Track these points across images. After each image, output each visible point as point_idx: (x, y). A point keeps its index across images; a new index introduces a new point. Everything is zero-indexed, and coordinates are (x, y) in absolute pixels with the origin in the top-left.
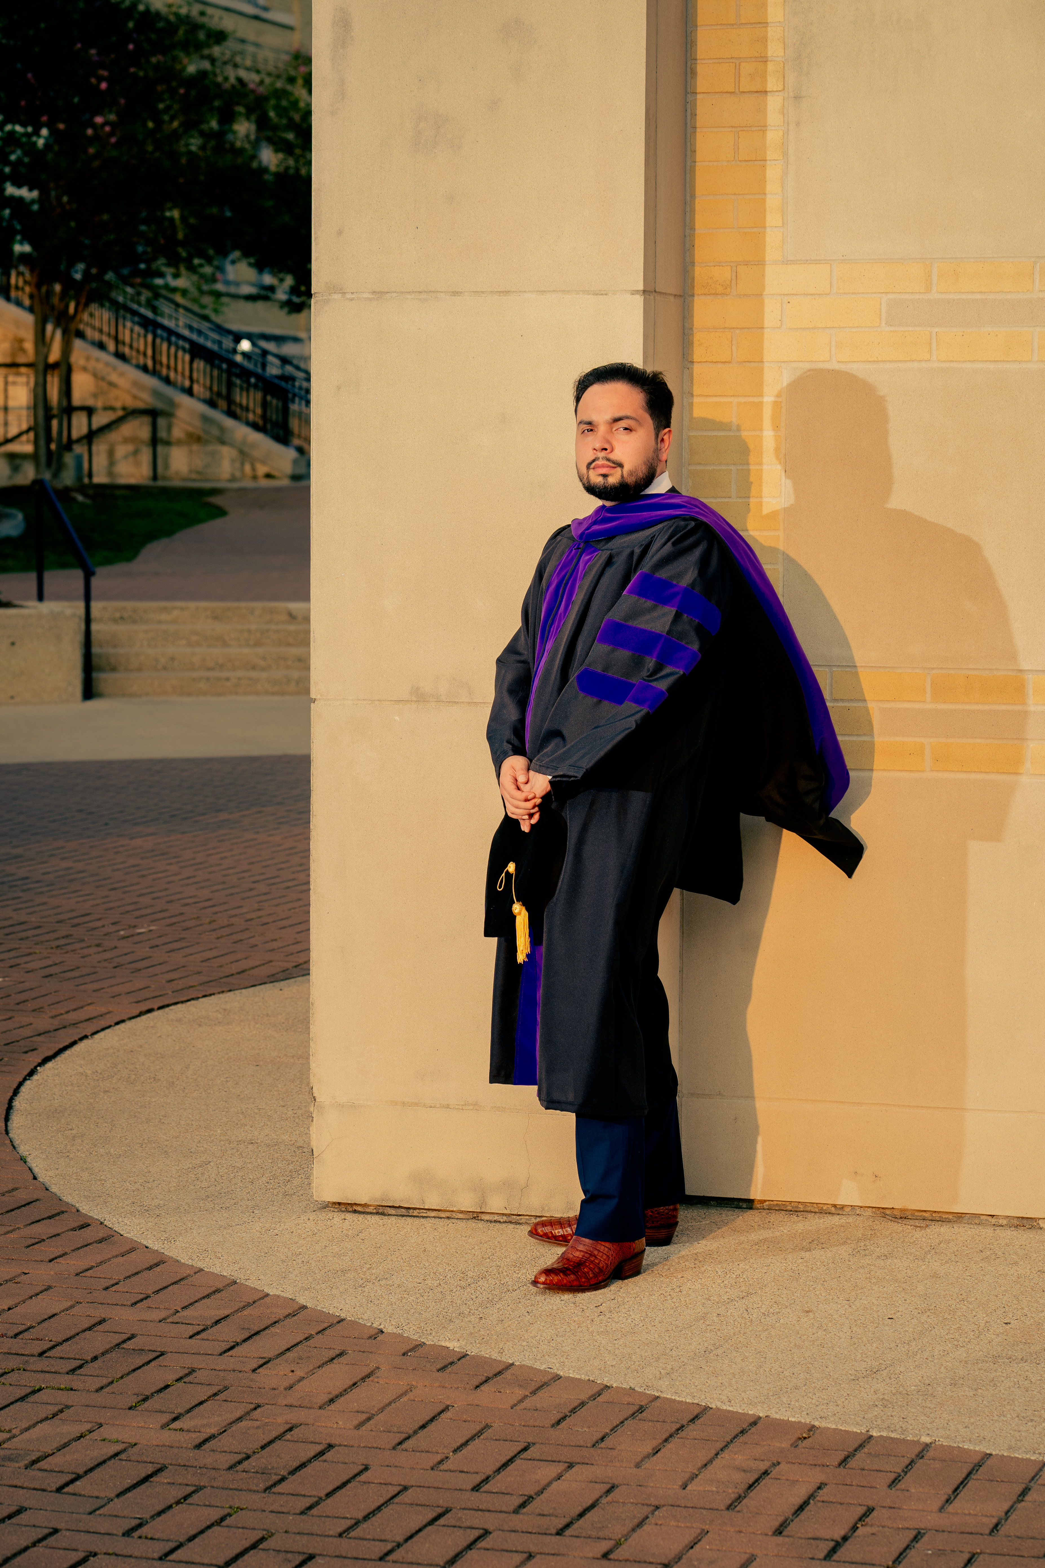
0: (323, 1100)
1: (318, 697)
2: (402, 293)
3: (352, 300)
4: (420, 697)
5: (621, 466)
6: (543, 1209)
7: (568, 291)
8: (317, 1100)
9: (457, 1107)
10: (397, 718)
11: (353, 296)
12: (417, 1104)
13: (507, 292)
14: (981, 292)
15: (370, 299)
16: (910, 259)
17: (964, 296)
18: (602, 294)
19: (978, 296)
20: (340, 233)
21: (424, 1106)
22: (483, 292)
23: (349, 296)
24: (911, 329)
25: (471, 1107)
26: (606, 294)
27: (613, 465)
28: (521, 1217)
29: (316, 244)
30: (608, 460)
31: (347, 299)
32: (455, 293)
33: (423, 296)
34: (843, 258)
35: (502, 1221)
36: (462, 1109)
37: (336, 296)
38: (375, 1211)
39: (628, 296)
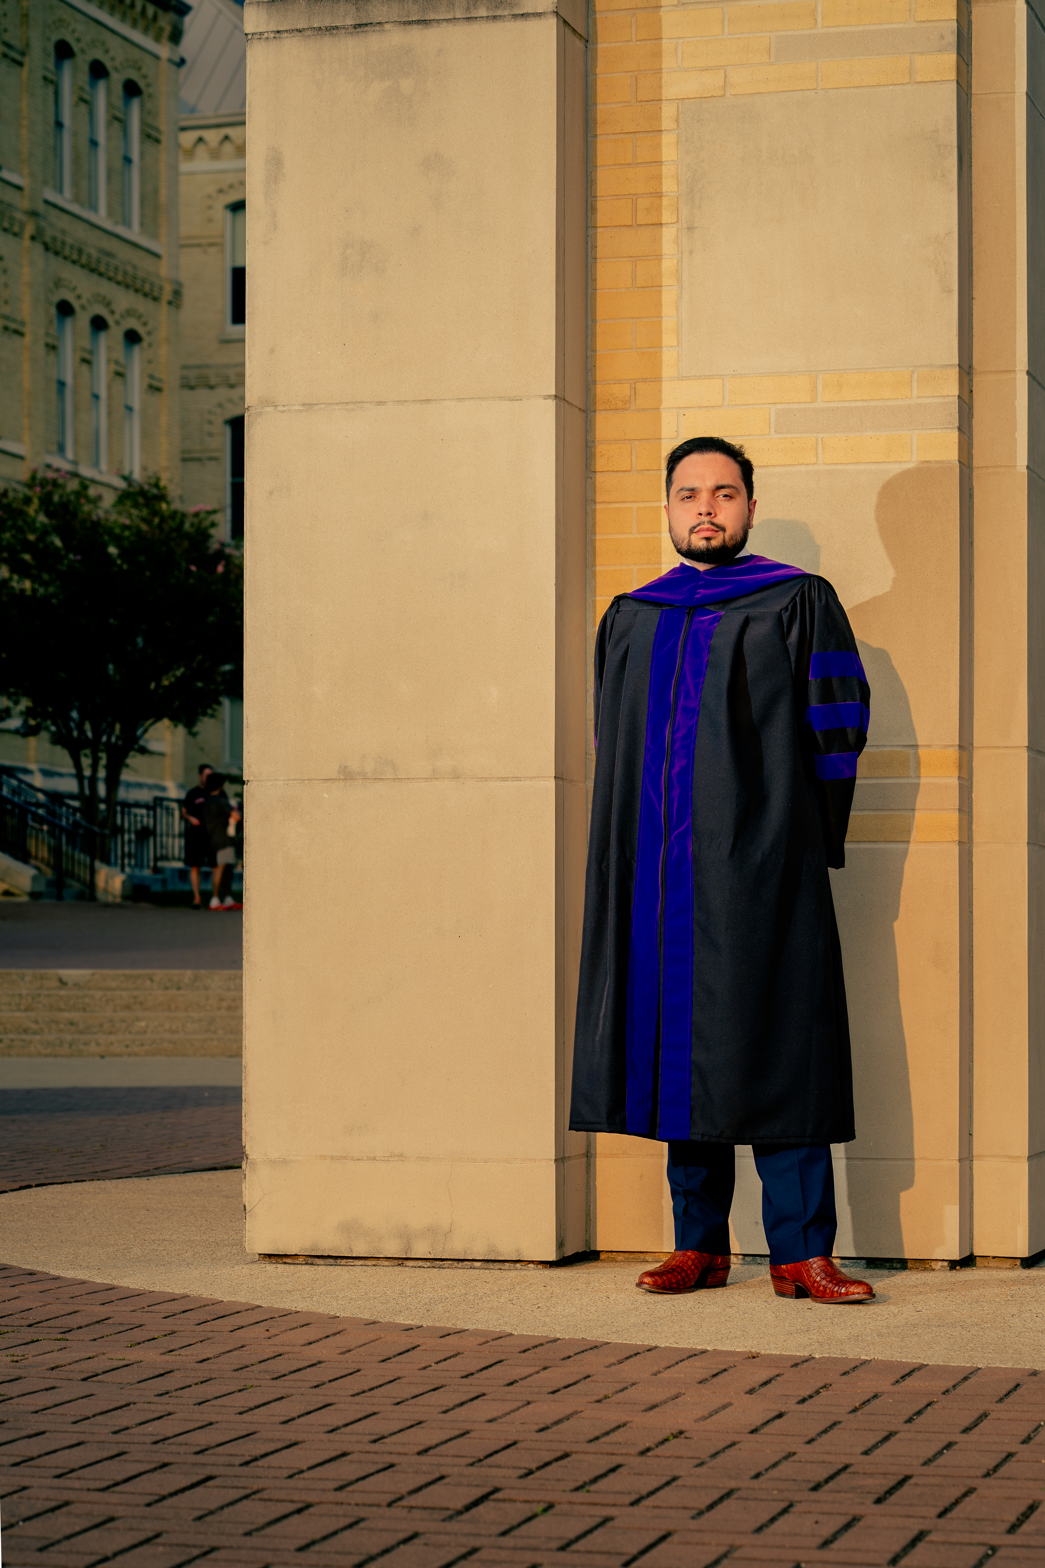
0: (255, 1158)
1: (252, 778)
2: (330, 404)
3: (283, 412)
4: (347, 776)
5: (724, 530)
6: (466, 1252)
7: (486, 398)
8: (250, 1157)
9: (383, 1159)
10: (326, 795)
11: (285, 408)
12: (345, 1158)
13: (428, 401)
14: (863, 400)
15: (301, 411)
16: (796, 372)
17: (847, 404)
18: (517, 400)
19: (860, 404)
20: (272, 351)
21: (352, 1159)
22: (406, 401)
23: (280, 408)
24: (798, 435)
25: (397, 1158)
26: (521, 400)
28: (444, 1263)
29: (250, 362)
31: (279, 411)
32: (380, 403)
33: (350, 406)
34: (734, 373)
35: (425, 1266)
36: (388, 1160)
37: (268, 409)
38: (304, 1262)
39: (542, 401)
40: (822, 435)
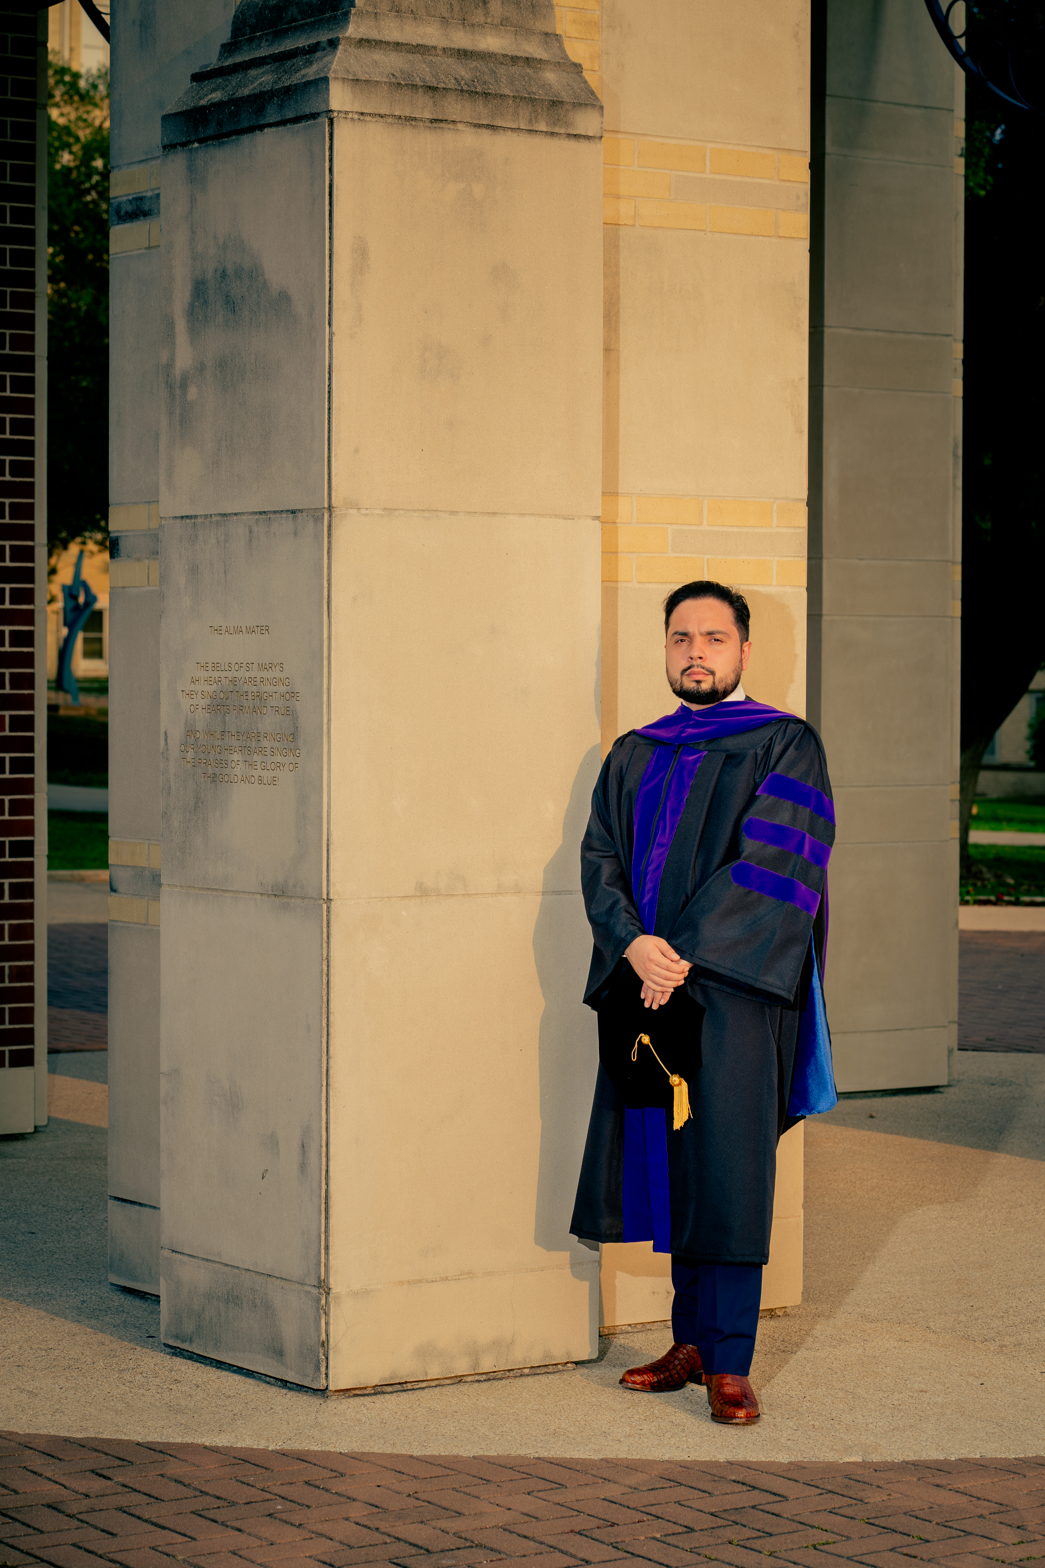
0: (339, 1291)
1: (336, 897)
2: (408, 510)
3: (367, 515)
4: (423, 892)
5: (712, 673)
6: (525, 1361)
7: (544, 515)
8: (333, 1291)
9: (454, 1278)
10: (404, 913)
11: (367, 512)
12: (420, 1281)
13: (495, 514)
14: (737, 526)
15: (382, 516)
16: (688, 495)
17: (725, 529)
18: (570, 519)
19: (735, 529)
20: (356, 451)
21: (427, 1281)
22: (475, 513)
23: (363, 511)
24: (689, 555)
25: (466, 1276)
26: (573, 519)
27: (707, 672)
28: (497, 1373)
29: (336, 461)
30: (703, 668)
31: (362, 514)
32: (453, 513)
33: (426, 514)
34: (640, 492)
35: (482, 1379)
36: (459, 1279)
37: (353, 511)
38: (373, 1391)
39: (590, 521)
40: (707, 557)
